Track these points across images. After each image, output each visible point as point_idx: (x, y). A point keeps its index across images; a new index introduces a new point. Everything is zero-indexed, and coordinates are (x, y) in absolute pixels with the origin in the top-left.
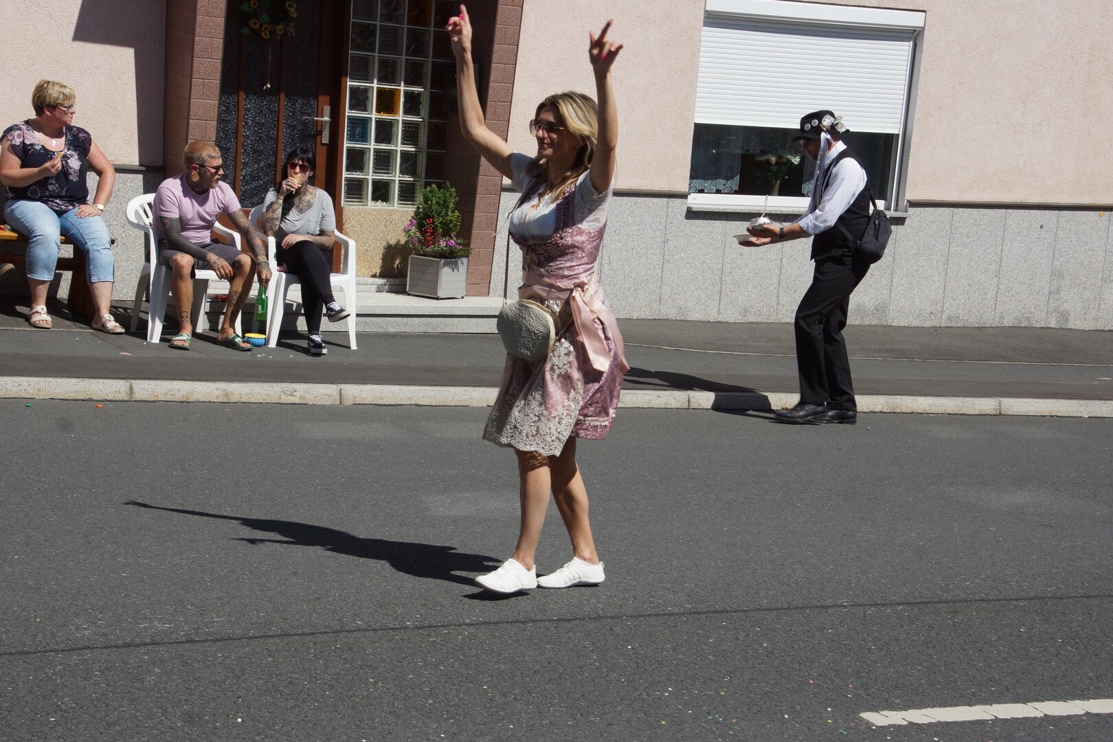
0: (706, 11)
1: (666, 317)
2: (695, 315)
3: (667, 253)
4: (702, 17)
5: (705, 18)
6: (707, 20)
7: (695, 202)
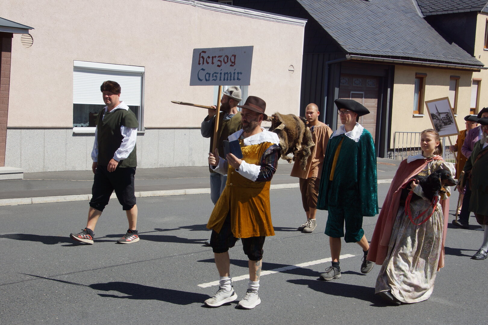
0: (74, 66)
1: (68, 170)
2: (78, 169)
3: (67, 148)
4: (73, 68)
5: (74, 68)
6: (75, 69)
7: (75, 130)
